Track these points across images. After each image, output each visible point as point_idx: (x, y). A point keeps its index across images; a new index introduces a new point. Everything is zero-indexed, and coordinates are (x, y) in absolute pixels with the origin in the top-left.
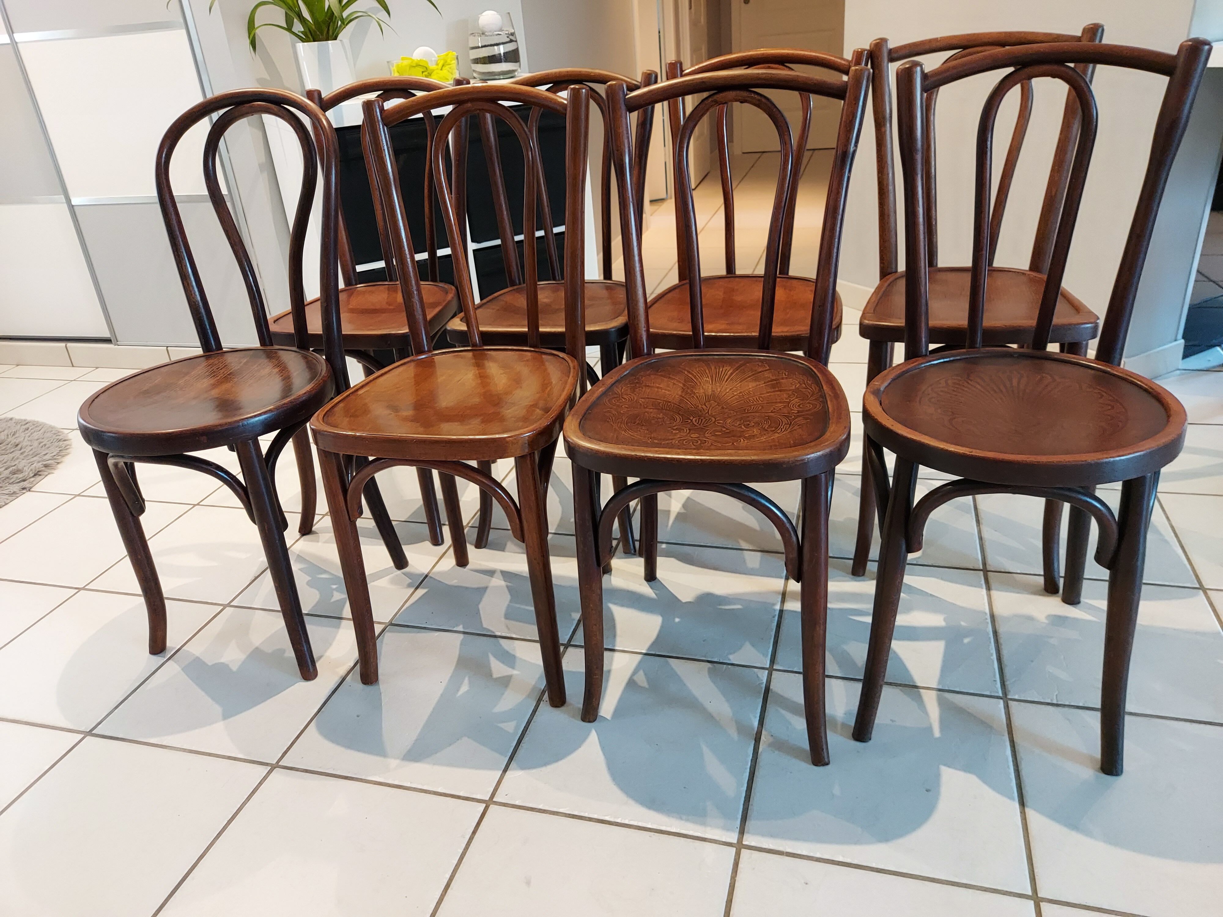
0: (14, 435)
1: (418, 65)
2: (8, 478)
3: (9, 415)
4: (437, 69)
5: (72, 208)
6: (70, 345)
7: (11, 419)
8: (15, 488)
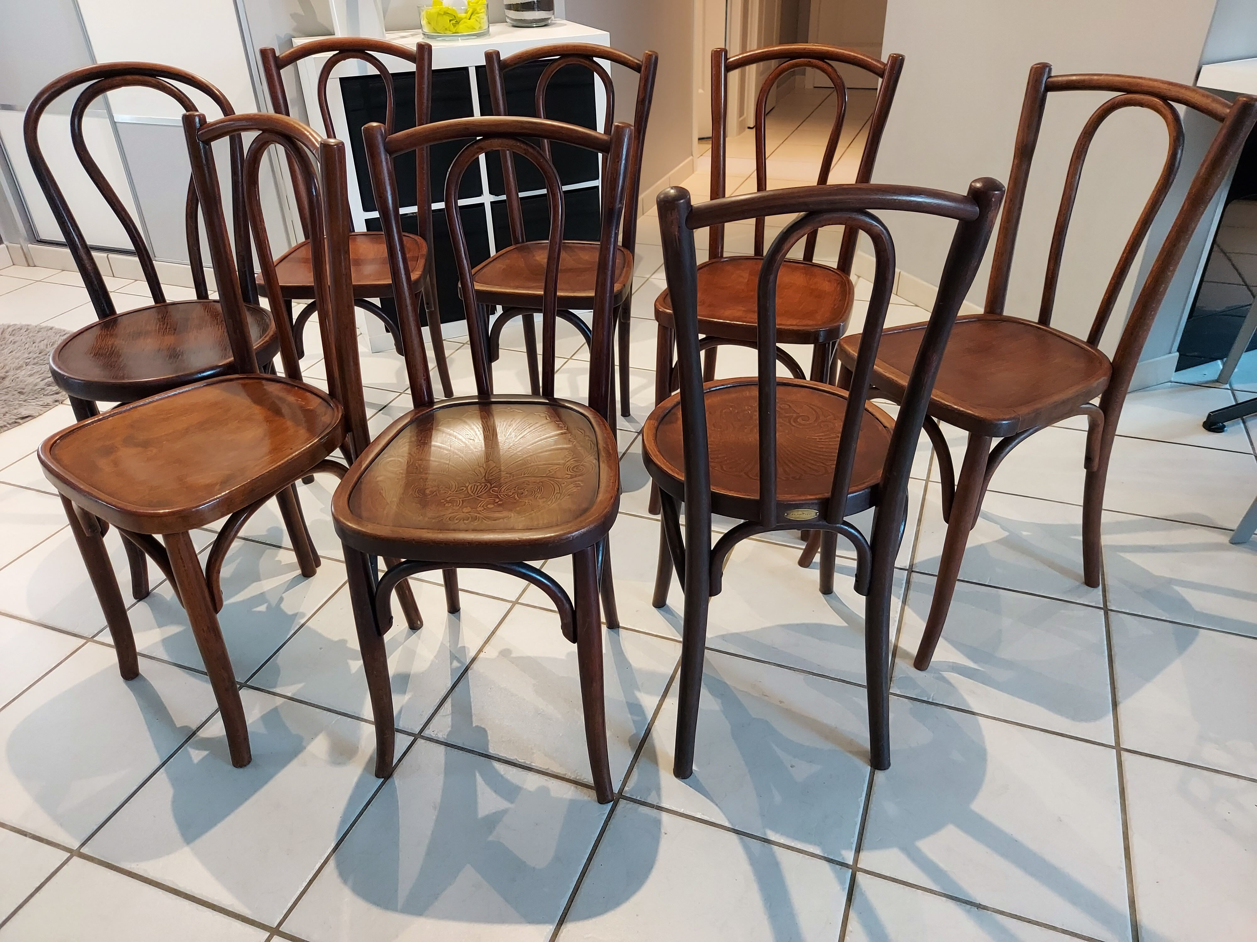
0: (52, 345)
1: (446, 13)
2: (43, 389)
3: (50, 324)
4: (466, 18)
5: (114, 124)
6: (111, 256)
7: (51, 329)
8: (49, 400)
